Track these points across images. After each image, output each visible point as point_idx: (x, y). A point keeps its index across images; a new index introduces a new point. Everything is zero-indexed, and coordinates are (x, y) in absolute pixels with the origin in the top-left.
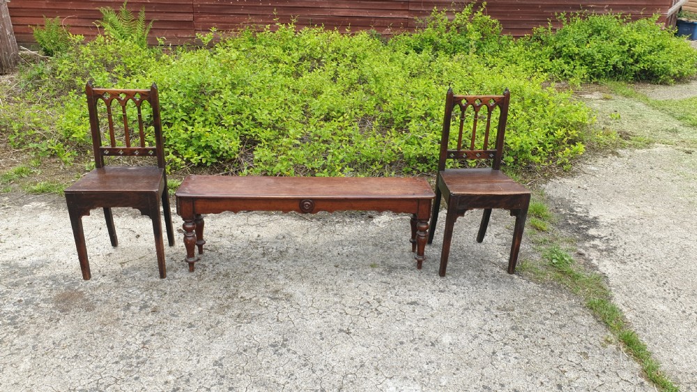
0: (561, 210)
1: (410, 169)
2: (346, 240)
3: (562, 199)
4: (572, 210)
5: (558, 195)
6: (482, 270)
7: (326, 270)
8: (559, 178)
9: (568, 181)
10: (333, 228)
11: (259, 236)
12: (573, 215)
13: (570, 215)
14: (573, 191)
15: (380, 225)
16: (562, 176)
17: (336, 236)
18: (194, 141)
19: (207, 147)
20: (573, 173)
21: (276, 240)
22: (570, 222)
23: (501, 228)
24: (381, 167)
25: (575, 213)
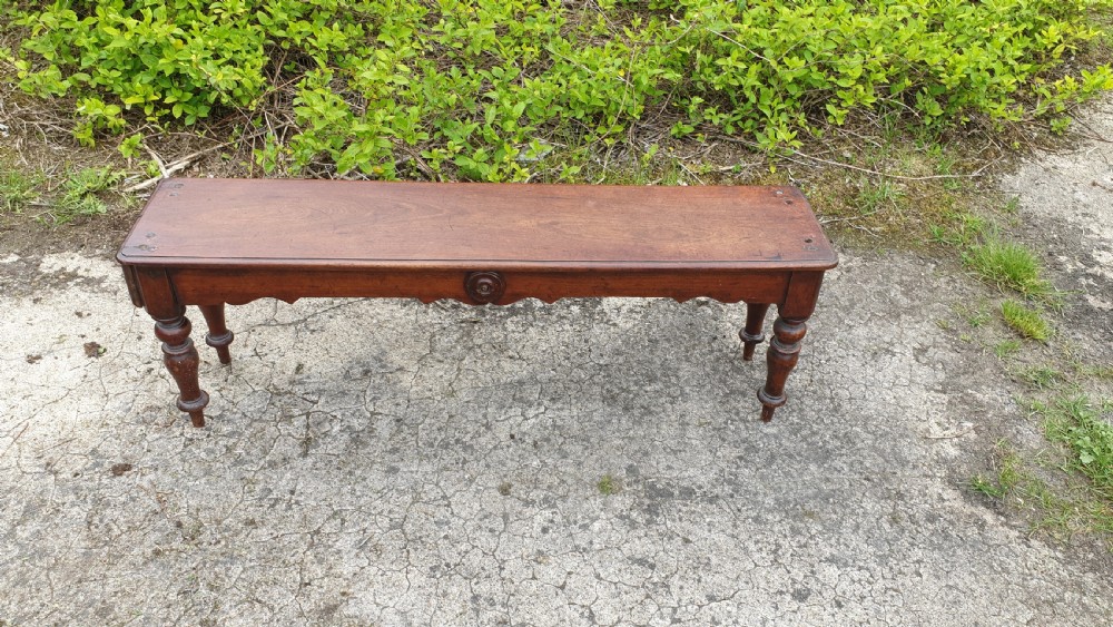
0: (1063, 258)
1: (688, 130)
2: (534, 380)
3: (1058, 222)
4: (1087, 259)
5: (1048, 207)
6: (900, 496)
7: (476, 506)
8: (1041, 154)
9: (1063, 163)
10: (498, 334)
11: (299, 368)
12: (1094, 276)
13: (1087, 276)
14: (1079, 195)
15: (620, 321)
16: (1051, 149)
17: (506, 365)
18: (145, 59)
19: (177, 76)
20: (1074, 138)
21: (345, 385)
22: (1093, 301)
23: (926, 327)
24: (620, 129)
25: (1097, 270)
